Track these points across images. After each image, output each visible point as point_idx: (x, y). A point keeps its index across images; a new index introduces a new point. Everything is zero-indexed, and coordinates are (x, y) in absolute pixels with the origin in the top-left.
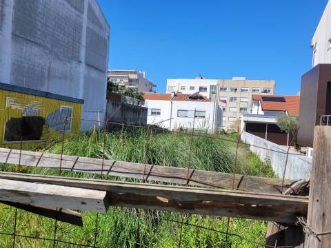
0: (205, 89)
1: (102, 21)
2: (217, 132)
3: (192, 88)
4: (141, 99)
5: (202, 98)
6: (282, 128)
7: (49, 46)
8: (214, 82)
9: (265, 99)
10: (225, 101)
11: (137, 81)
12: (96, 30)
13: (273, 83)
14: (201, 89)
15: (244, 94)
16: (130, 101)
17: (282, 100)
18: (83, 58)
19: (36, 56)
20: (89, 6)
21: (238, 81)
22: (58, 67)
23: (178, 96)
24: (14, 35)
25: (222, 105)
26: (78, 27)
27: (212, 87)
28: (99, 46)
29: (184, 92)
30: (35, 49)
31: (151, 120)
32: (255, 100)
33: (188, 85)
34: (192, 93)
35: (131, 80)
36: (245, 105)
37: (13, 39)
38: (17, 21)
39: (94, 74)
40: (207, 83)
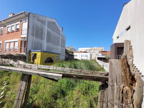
0: (87, 50)
1: (64, 37)
2: (91, 60)
3: (84, 50)
4: (73, 53)
5: (87, 52)
6: (107, 59)
7: (53, 43)
8: (89, 48)
9: (102, 52)
10: (92, 53)
11: (72, 49)
12: (63, 38)
13: (104, 48)
14: (86, 50)
15: (97, 51)
16: (70, 53)
17: (106, 52)
18: (60, 45)
19: (51, 45)
20: (61, 34)
21: (95, 48)
22: (55, 47)
23: (81, 52)
24: (46, 41)
25: (91, 53)
26: (59, 38)
27: (89, 49)
28: (64, 42)
29: (83, 51)
30: (51, 44)
31: (75, 58)
32: (99, 52)
33: (84, 49)
34: (84, 51)
35: (70, 49)
36: (97, 53)
37: (47, 42)
38: (47, 38)
39: (63, 48)
40: (88, 49)
